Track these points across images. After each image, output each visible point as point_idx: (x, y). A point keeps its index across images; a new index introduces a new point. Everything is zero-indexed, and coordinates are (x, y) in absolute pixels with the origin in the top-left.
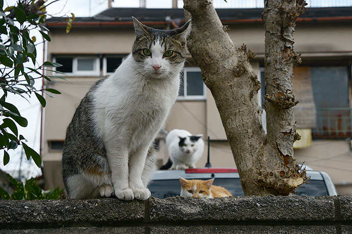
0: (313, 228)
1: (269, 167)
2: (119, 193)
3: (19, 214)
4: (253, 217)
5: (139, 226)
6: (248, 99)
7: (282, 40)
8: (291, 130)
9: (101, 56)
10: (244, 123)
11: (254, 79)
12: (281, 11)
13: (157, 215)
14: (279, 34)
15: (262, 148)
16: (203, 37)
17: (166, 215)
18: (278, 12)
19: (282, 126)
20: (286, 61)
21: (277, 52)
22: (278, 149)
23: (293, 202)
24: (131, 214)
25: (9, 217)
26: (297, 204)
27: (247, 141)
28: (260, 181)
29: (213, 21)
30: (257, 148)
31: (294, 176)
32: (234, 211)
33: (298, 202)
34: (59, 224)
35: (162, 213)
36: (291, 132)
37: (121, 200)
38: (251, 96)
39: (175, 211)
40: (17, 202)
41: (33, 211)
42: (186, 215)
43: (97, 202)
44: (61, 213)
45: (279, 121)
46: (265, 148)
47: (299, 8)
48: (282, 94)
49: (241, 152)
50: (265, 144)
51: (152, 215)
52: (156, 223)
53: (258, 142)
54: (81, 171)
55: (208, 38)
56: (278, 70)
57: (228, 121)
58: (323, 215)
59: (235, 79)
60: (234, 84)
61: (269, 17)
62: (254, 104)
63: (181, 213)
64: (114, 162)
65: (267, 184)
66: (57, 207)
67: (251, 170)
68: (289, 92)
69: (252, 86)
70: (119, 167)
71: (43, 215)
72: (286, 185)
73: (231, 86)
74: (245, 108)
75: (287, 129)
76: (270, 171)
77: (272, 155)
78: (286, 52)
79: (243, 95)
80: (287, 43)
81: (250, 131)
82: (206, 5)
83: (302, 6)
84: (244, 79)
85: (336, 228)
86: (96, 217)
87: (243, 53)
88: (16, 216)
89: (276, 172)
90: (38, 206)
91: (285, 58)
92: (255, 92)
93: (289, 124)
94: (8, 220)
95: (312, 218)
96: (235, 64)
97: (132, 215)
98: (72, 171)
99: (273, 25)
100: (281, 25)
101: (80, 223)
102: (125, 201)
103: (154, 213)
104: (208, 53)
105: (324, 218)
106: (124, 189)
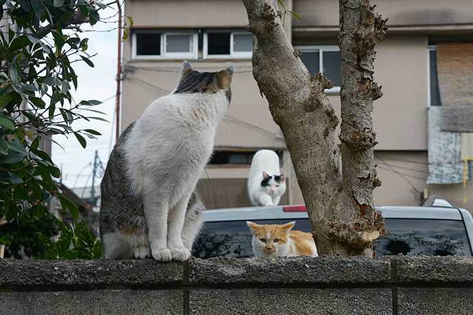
0: (367, 290)
1: (342, 218)
2: (156, 253)
3: (49, 275)
4: (301, 280)
5: (177, 289)
6: (323, 137)
7: (359, 70)
8: (369, 174)
9: (200, 31)
10: (316, 166)
11: (330, 113)
12: (357, 37)
13: (197, 277)
14: (356, 63)
15: (336, 196)
16: (270, 64)
17: (206, 278)
18: (353, 38)
19: (358, 171)
20: (364, 94)
21: (353, 84)
22: (354, 197)
23: (346, 263)
24: (168, 276)
25: (39, 279)
26: (349, 265)
27: (319, 187)
28: (331, 235)
29: (282, 45)
30: (330, 196)
31: (369, 229)
32: (281, 273)
33: (351, 263)
34: (91, 286)
35: (201, 275)
36: (369, 177)
37: (157, 261)
38: (326, 133)
39: (216, 273)
40: (47, 262)
41: (63, 273)
42: (228, 277)
43: (131, 263)
44: (94, 275)
45: (355, 165)
46: (339, 196)
47: (377, 34)
48: (358, 133)
49: (312, 200)
50: (340, 191)
51: (191, 278)
52: (195, 286)
53: (332, 189)
54: (117, 230)
55: (275, 65)
56: (354, 105)
57: (298, 164)
58: (377, 277)
59: (307, 114)
60: (306, 121)
61: (344, 42)
62: (330, 143)
63: (223, 275)
64: (151, 219)
65: (339, 238)
66: (88, 268)
67: (323, 221)
68: (367, 131)
69: (328, 122)
70: (157, 225)
71: (74, 277)
72: (359, 239)
73: (302, 122)
74: (318, 148)
75: (365, 173)
76: (343, 222)
77: (347, 205)
78: (364, 84)
79: (315, 133)
80: (365, 73)
81: (323, 175)
82: (272, 27)
83: (380, 31)
84: (318, 114)
85: (392, 290)
86: (130, 279)
87: (318, 82)
88: (46, 277)
89: (351, 224)
90: (68, 267)
91: (363, 90)
92: (332, 129)
93: (367, 168)
94: (38, 281)
95: (365, 280)
96: (307, 96)
97: (170, 278)
98: (109, 228)
99: (349, 52)
100: (357, 53)
101: (113, 285)
102: (162, 262)
103: (193, 275)
104: (275, 84)
105: (378, 280)
106: (162, 250)
